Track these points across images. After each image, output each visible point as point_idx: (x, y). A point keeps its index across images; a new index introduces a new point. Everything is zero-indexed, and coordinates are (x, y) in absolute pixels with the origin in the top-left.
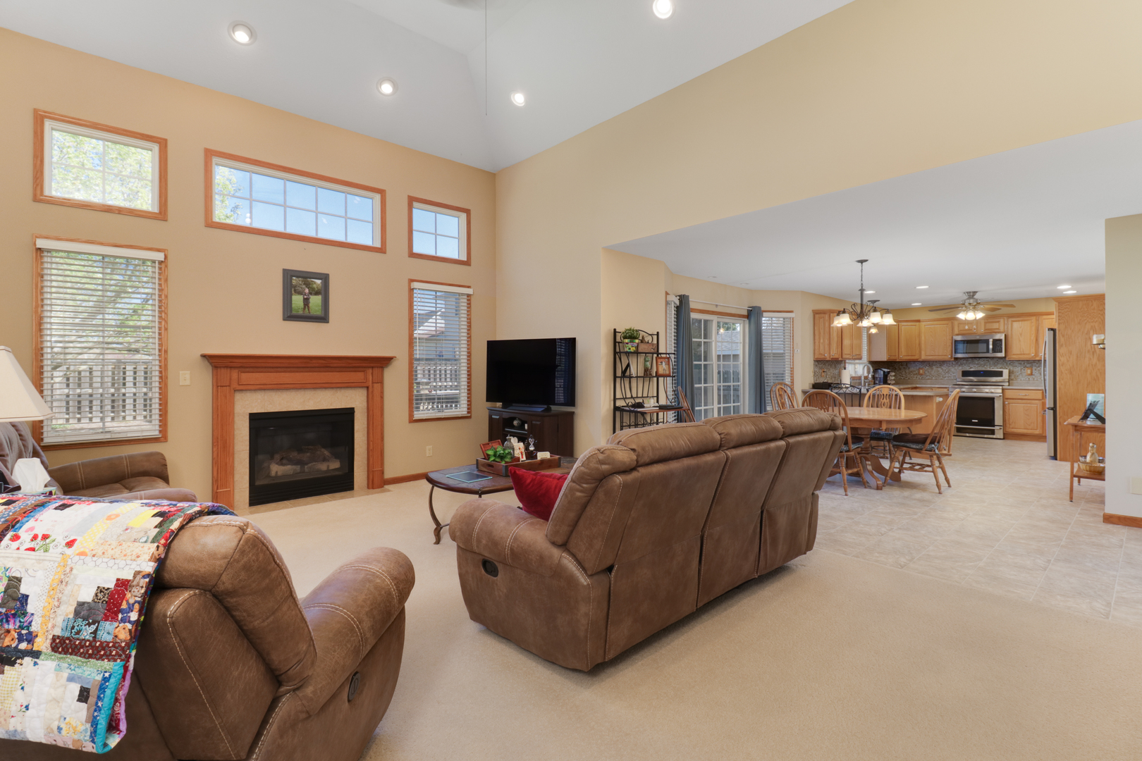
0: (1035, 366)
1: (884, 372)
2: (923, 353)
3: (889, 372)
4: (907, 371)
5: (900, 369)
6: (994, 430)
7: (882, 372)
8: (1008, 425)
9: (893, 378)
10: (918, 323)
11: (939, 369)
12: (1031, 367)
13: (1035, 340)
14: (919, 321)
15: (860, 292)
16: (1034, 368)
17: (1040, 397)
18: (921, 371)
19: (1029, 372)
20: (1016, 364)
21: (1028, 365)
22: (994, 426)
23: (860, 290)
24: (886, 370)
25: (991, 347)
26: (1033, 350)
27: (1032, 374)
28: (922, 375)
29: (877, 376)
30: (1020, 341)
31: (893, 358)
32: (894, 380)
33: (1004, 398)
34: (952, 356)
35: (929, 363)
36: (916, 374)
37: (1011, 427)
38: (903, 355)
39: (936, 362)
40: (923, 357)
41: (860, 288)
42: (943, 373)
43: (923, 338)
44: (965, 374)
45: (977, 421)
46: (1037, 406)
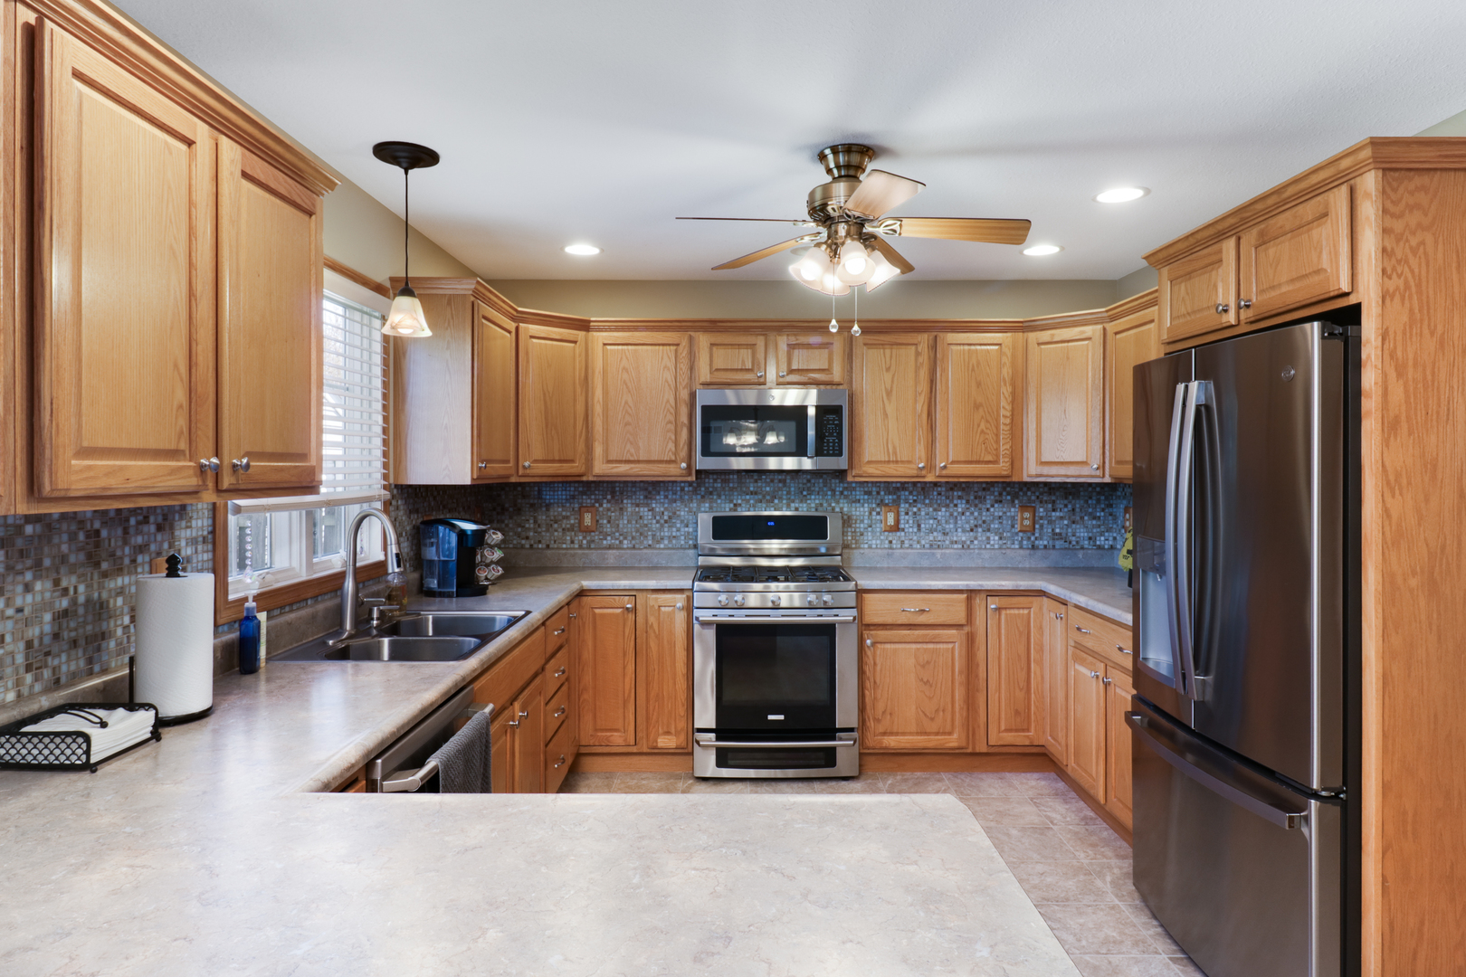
0: (906, 501)
1: (462, 534)
2: (598, 450)
3: (479, 535)
4: (542, 518)
5: (519, 511)
6: (833, 750)
7: (454, 538)
8: (871, 724)
9: (498, 554)
10: (581, 334)
11: (644, 511)
12: (897, 503)
13: (925, 416)
14: (584, 326)
16: (903, 506)
17: (959, 615)
18: (588, 519)
19: (891, 520)
20: (859, 494)
21: (888, 499)
22: (831, 732)
24: (469, 527)
25: (811, 432)
26: (921, 450)
27: (896, 528)
28: (588, 531)
29: (431, 553)
30: (886, 415)
31: (497, 470)
32: (498, 563)
33: (864, 626)
34: (689, 467)
35: (615, 489)
36: (572, 529)
37: (881, 729)
38: (534, 463)
39: (634, 483)
40: (600, 468)
42: (655, 526)
43: (598, 394)
44: (726, 528)
45: (781, 717)
46: (953, 649)
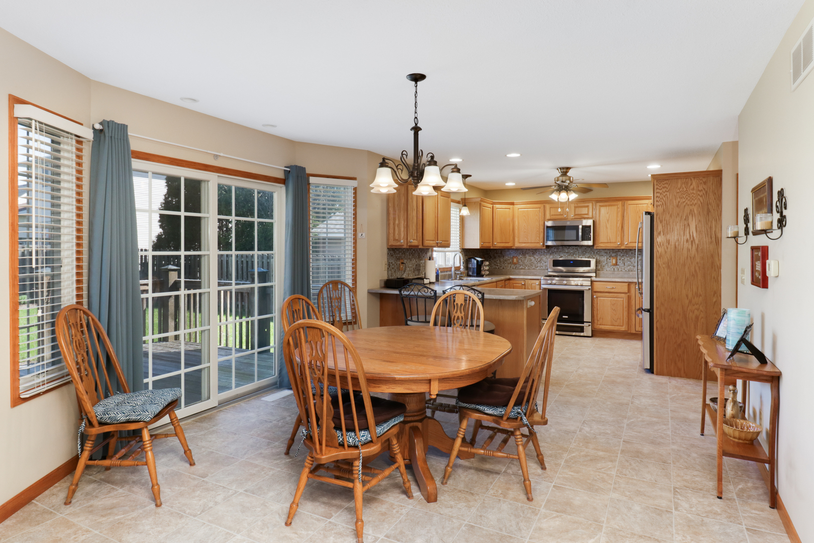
0: (620, 255)
1: (477, 261)
2: (516, 240)
3: (482, 262)
4: (502, 260)
5: (495, 258)
6: (583, 327)
7: (475, 262)
8: (596, 321)
9: (487, 268)
10: (511, 206)
11: (532, 258)
12: (616, 256)
13: (620, 228)
14: (513, 204)
15: (413, 132)
16: (619, 258)
17: (626, 290)
18: (515, 260)
19: (614, 261)
20: (603, 253)
21: (613, 255)
22: (583, 322)
23: (413, 129)
24: (479, 259)
25: (580, 234)
26: (619, 239)
27: (616, 264)
28: (515, 264)
29: (470, 266)
30: (607, 228)
31: (487, 245)
32: (488, 270)
33: (593, 292)
34: (544, 244)
35: (523, 251)
36: (510, 263)
37: (599, 323)
38: (498, 244)
39: (529, 249)
40: (517, 245)
41: (414, 125)
42: (536, 263)
43: (516, 223)
44: (556, 263)
45: (567, 317)
46: (623, 300)
